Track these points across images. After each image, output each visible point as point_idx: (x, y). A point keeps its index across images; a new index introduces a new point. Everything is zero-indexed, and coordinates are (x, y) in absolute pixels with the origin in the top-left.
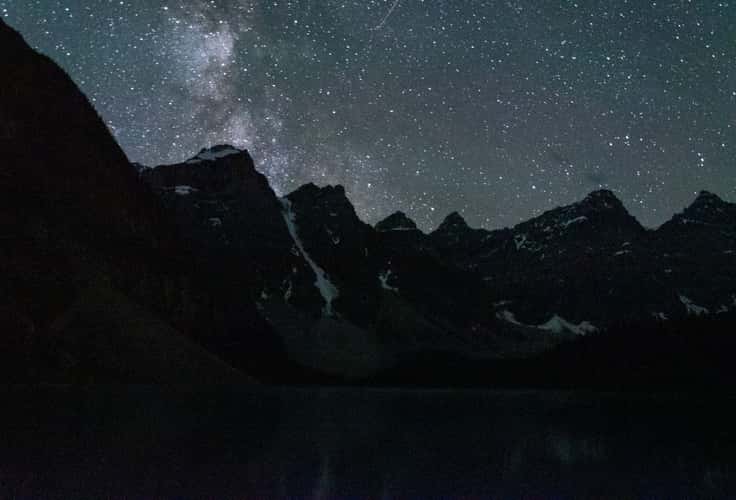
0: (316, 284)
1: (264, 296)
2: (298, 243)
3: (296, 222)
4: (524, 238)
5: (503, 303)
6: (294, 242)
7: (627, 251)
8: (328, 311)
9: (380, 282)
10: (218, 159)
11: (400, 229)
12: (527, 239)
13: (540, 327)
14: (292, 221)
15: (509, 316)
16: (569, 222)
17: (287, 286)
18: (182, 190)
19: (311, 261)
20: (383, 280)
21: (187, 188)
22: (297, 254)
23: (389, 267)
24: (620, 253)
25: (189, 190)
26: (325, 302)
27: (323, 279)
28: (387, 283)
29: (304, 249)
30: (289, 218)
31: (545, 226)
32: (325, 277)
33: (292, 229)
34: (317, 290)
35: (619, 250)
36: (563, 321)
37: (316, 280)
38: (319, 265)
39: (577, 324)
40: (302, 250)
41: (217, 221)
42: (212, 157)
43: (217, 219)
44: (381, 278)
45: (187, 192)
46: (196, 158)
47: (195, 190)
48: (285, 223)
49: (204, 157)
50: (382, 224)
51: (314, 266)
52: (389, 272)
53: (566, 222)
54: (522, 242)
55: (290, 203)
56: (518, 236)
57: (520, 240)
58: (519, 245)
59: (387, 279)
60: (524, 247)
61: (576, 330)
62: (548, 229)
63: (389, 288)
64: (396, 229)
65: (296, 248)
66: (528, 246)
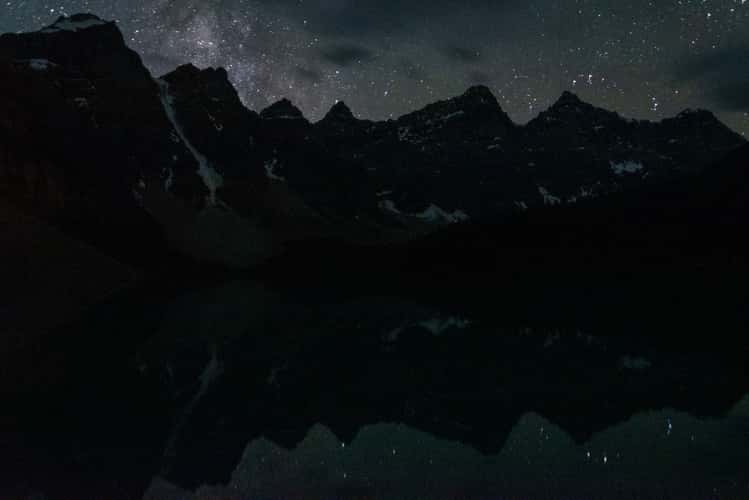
0: (199, 173)
1: (142, 184)
2: (178, 129)
3: (175, 105)
4: (407, 131)
5: (385, 193)
6: (173, 128)
7: (497, 146)
8: (212, 199)
9: (265, 170)
10: (78, 29)
11: (286, 117)
12: (410, 131)
13: (418, 215)
14: (171, 105)
15: (390, 205)
16: (449, 116)
17: (167, 175)
18: (39, 64)
19: (192, 148)
20: (269, 169)
21: (44, 61)
22: (177, 140)
23: (274, 156)
24: (492, 147)
25: (47, 65)
26: (209, 192)
27: (207, 168)
28: (273, 172)
29: (185, 136)
30: (167, 101)
31: (427, 119)
32: (208, 165)
33: (170, 113)
34: (201, 179)
35: (491, 144)
36: (440, 211)
37: (198, 168)
38: (201, 152)
39: (451, 212)
40: (182, 137)
41: (82, 101)
42: (72, 27)
43: (83, 99)
44: (266, 167)
45: (44, 67)
46: (52, 27)
47: (54, 65)
48: (162, 106)
49: (62, 26)
50: (267, 112)
51: (198, 157)
52: (275, 161)
53: (446, 115)
54: (404, 134)
55: (167, 85)
56: (401, 129)
57: (402, 132)
58: (402, 137)
59: (272, 167)
60: (406, 139)
61: (450, 218)
62: (429, 121)
63: (275, 177)
64: (282, 117)
65: (176, 133)
66: (410, 138)
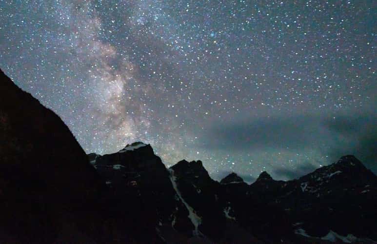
0: (189, 217)
1: (161, 224)
2: (178, 193)
4: (306, 185)
5: (298, 224)
6: (176, 193)
7: (368, 191)
8: (196, 231)
9: (224, 213)
10: (134, 149)
11: (235, 182)
12: (308, 185)
13: (322, 238)
14: (175, 181)
15: (303, 233)
16: (332, 175)
17: (173, 218)
18: (117, 167)
19: (186, 204)
20: (227, 213)
21: (119, 165)
22: (178, 199)
23: (228, 205)
24: (365, 191)
25: (121, 167)
26: (194, 227)
27: (193, 214)
28: (229, 214)
29: (182, 197)
30: (173, 179)
31: (317, 178)
32: (194, 212)
33: (175, 186)
34: (190, 220)
35: (364, 189)
36: (335, 233)
37: (188, 214)
38: (190, 205)
39: (345, 235)
40: (180, 197)
41: (134, 183)
42: (132, 149)
43: (135, 182)
44: (225, 211)
45: (119, 168)
46: (124, 150)
47: (123, 166)
48: (171, 183)
49: (128, 149)
50: (224, 180)
51: (189, 208)
52: (229, 208)
53: (329, 175)
54: (305, 187)
55: (173, 171)
56: (302, 184)
57: (304, 186)
58: (303, 189)
59: (228, 212)
60: (307, 190)
61: (345, 239)
62: (319, 179)
63: (230, 217)
64: (232, 183)
65: (177, 195)
66: (309, 189)
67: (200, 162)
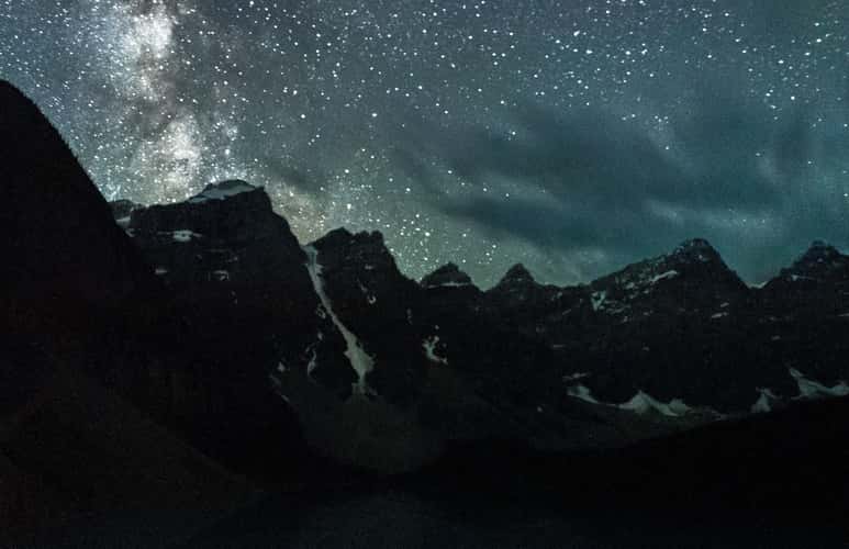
0: (347, 353)
1: (281, 368)
2: (325, 301)
3: (324, 276)
4: (603, 297)
5: (577, 376)
6: (320, 302)
7: (725, 314)
8: (360, 386)
9: (425, 350)
10: (225, 196)
11: (452, 284)
12: (608, 298)
13: (621, 406)
14: (319, 275)
15: (584, 393)
16: (657, 278)
17: (309, 357)
18: (182, 236)
19: (342, 329)
20: (429, 348)
21: (188, 232)
22: (324, 316)
23: (436, 333)
24: (719, 315)
25: (191, 236)
26: (357, 377)
27: (356, 348)
28: (434, 352)
29: (333, 310)
30: (315, 270)
31: (628, 281)
32: (358, 344)
33: (318, 284)
34: (347, 362)
35: (718, 312)
36: (649, 399)
37: (346, 348)
38: (350, 329)
39: (666, 401)
40: (329, 311)
41: (223, 274)
42: (221, 195)
43: (225, 272)
44: (426, 346)
45: (187, 238)
46: (199, 196)
47: (197, 235)
48: (310, 278)
49: (211, 195)
50: (429, 279)
52: (437, 339)
53: (653, 277)
54: (599, 302)
55: (316, 252)
56: (595, 295)
57: (597, 298)
58: (596, 305)
59: (433, 347)
60: (602, 307)
61: (665, 409)
62: (631, 285)
63: (434, 358)
64: (447, 284)
65: (323, 308)
66: (607, 306)
67: (378, 236)
